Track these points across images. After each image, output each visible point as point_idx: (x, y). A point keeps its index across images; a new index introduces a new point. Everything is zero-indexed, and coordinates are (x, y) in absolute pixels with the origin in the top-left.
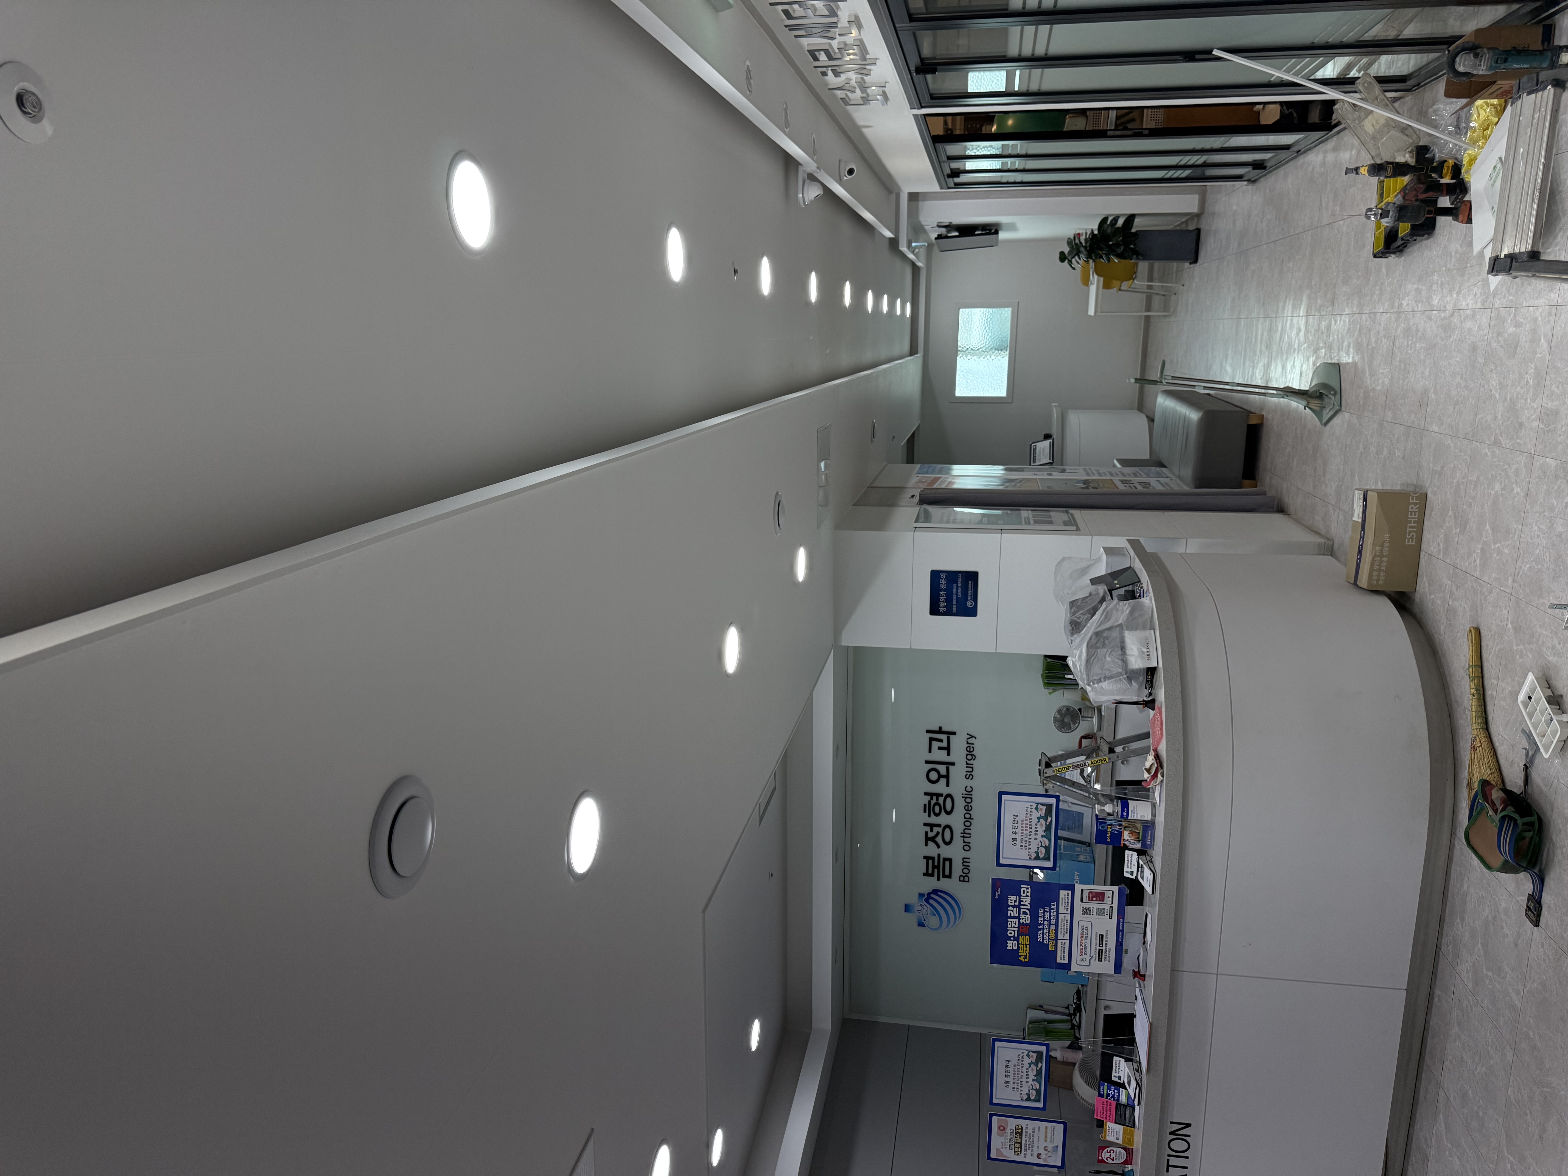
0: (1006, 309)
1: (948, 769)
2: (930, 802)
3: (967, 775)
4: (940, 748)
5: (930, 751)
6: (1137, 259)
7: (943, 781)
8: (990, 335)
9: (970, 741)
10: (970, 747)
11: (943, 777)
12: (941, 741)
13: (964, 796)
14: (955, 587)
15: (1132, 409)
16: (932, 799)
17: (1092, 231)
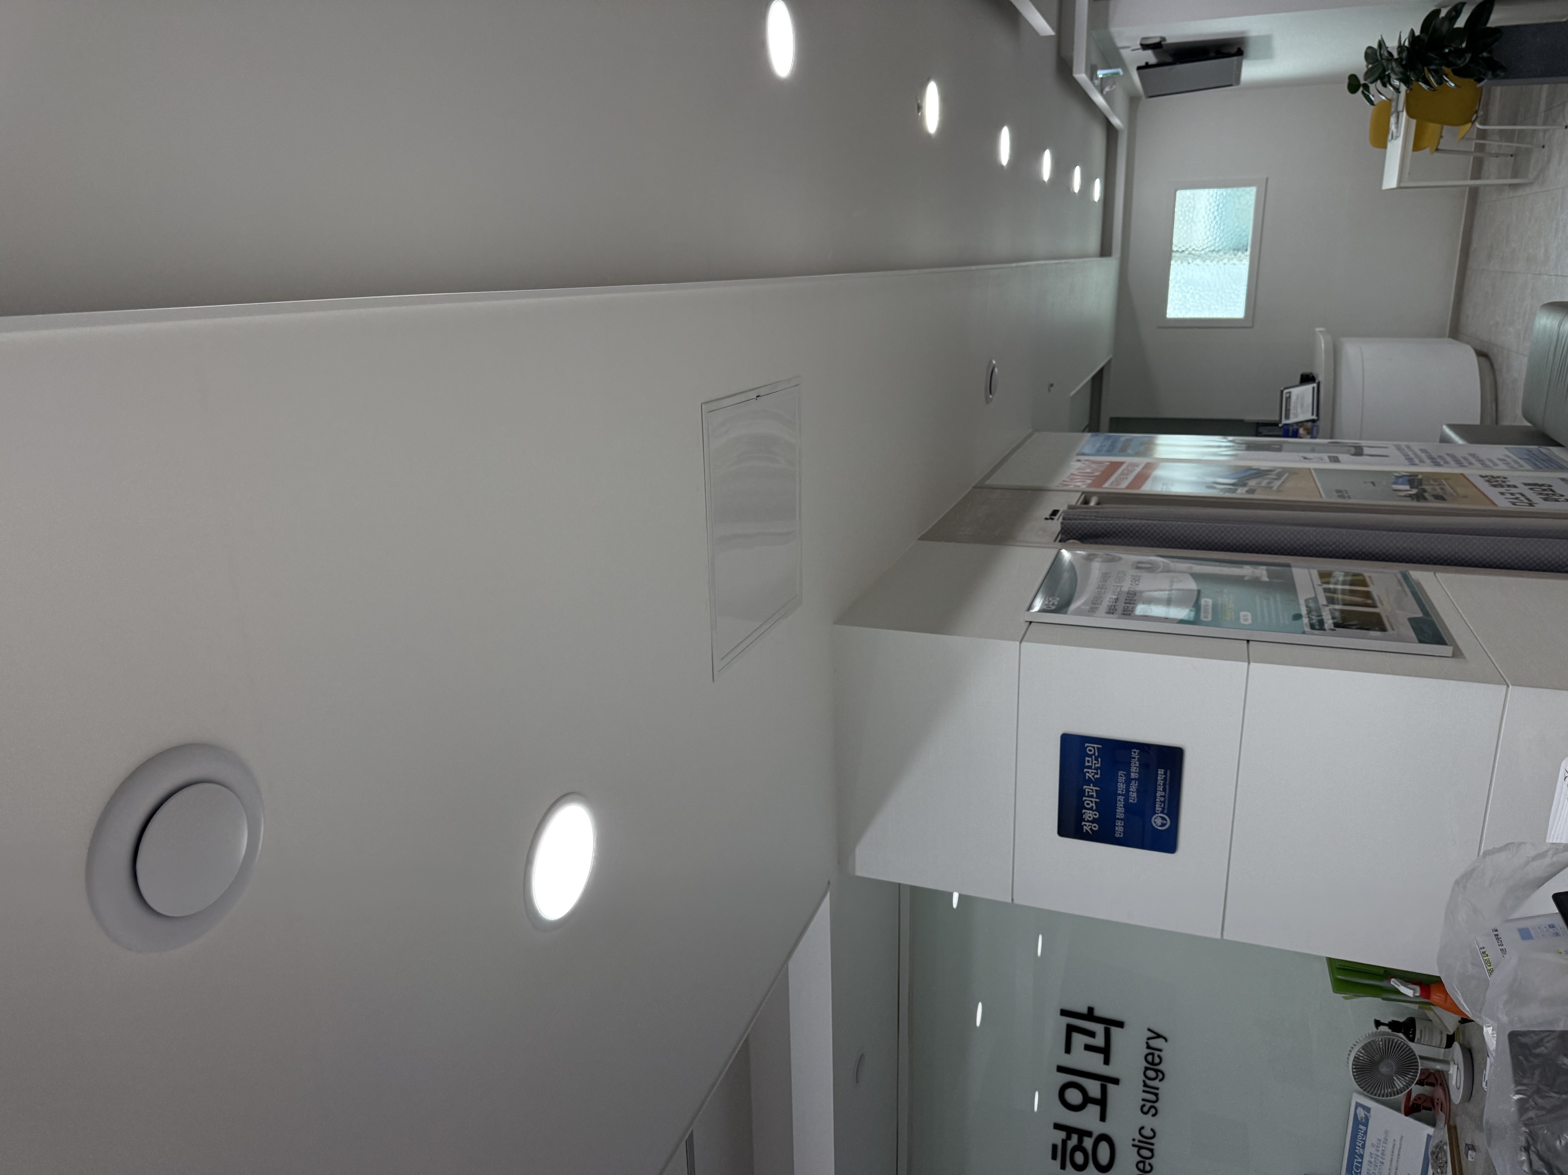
0: (1248, 189)
1: (1104, 1090)
2: (1064, 1142)
3: (1143, 1106)
4: (1088, 1048)
5: (1068, 1050)
6: (1495, 76)
7: (1093, 1110)
8: (1222, 228)
9: (1155, 1043)
10: (1153, 1054)
11: (1094, 1101)
12: (1092, 1034)
13: (1136, 1143)
14: (1121, 779)
15: (1440, 336)
16: (1069, 1137)
17: (1412, 31)
